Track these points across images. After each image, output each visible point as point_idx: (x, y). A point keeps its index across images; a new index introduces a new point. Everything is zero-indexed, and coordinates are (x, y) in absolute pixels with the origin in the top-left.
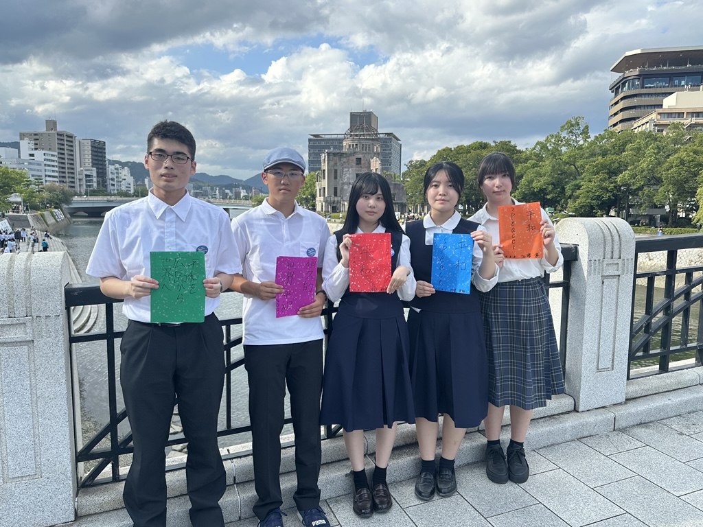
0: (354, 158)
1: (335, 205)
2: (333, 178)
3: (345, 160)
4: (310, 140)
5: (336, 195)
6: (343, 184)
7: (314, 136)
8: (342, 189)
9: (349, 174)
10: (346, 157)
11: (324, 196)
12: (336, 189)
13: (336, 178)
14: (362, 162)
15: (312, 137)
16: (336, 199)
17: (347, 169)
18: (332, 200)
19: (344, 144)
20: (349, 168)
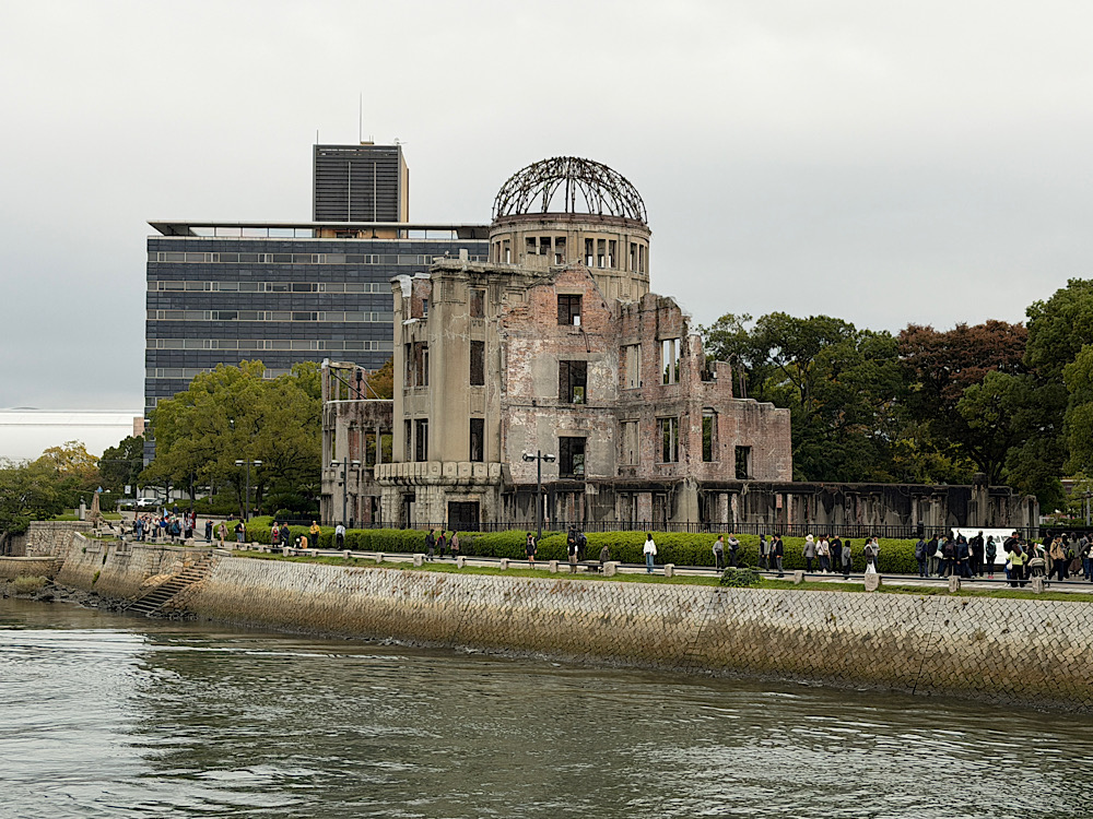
0: (550, 295)
1: (472, 498)
2: (467, 381)
3: (514, 301)
4: (152, 245)
5: (477, 452)
6: (506, 407)
8: (504, 426)
9: (532, 362)
10: (520, 291)
12: (477, 427)
13: (477, 378)
14: (588, 312)
15: (160, 234)
16: (479, 472)
17: (524, 342)
18: (462, 475)
19: (501, 239)
20: (530, 337)
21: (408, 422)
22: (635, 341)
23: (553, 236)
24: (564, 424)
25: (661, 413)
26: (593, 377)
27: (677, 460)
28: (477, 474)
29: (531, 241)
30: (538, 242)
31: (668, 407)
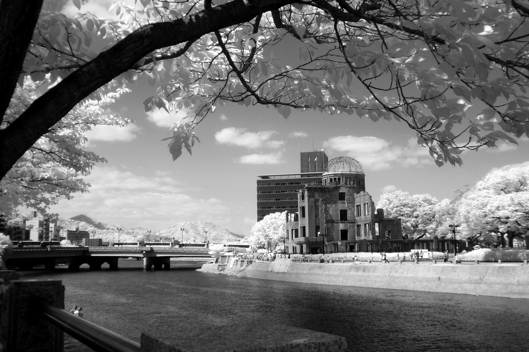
1: (318, 246)
2: (314, 217)
4: (259, 182)
6: (326, 222)
7: (263, 177)
8: (325, 227)
9: (333, 210)
10: (328, 192)
11: (304, 235)
12: (318, 227)
13: (317, 215)
14: (346, 197)
15: (261, 179)
17: (330, 205)
18: (314, 240)
19: (324, 179)
20: (332, 204)
21: (301, 227)
22: (359, 204)
23: (337, 177)
24: (341, 226)
25: (365, 223)
26: (349, 214)
27: (369, 235)
28: (318, 240)
29: (331, 179)
30: (333, 179)
31: (367, 221)
